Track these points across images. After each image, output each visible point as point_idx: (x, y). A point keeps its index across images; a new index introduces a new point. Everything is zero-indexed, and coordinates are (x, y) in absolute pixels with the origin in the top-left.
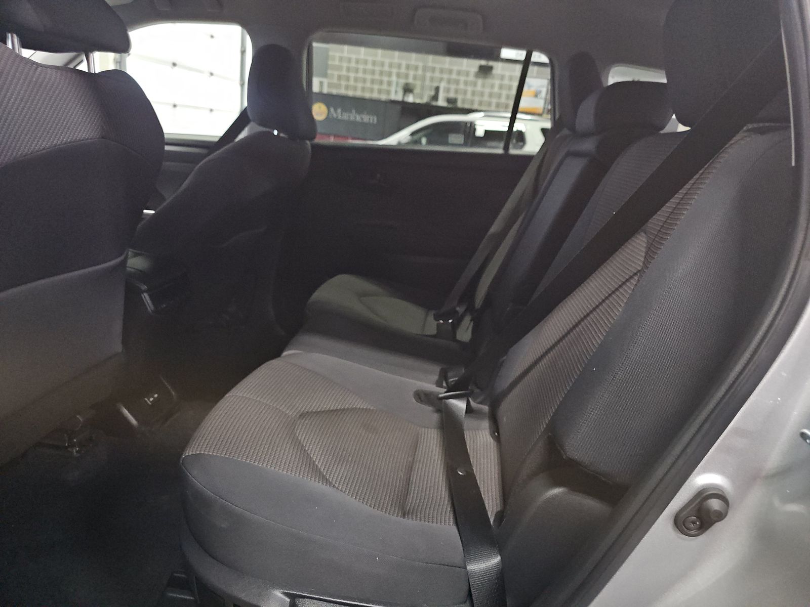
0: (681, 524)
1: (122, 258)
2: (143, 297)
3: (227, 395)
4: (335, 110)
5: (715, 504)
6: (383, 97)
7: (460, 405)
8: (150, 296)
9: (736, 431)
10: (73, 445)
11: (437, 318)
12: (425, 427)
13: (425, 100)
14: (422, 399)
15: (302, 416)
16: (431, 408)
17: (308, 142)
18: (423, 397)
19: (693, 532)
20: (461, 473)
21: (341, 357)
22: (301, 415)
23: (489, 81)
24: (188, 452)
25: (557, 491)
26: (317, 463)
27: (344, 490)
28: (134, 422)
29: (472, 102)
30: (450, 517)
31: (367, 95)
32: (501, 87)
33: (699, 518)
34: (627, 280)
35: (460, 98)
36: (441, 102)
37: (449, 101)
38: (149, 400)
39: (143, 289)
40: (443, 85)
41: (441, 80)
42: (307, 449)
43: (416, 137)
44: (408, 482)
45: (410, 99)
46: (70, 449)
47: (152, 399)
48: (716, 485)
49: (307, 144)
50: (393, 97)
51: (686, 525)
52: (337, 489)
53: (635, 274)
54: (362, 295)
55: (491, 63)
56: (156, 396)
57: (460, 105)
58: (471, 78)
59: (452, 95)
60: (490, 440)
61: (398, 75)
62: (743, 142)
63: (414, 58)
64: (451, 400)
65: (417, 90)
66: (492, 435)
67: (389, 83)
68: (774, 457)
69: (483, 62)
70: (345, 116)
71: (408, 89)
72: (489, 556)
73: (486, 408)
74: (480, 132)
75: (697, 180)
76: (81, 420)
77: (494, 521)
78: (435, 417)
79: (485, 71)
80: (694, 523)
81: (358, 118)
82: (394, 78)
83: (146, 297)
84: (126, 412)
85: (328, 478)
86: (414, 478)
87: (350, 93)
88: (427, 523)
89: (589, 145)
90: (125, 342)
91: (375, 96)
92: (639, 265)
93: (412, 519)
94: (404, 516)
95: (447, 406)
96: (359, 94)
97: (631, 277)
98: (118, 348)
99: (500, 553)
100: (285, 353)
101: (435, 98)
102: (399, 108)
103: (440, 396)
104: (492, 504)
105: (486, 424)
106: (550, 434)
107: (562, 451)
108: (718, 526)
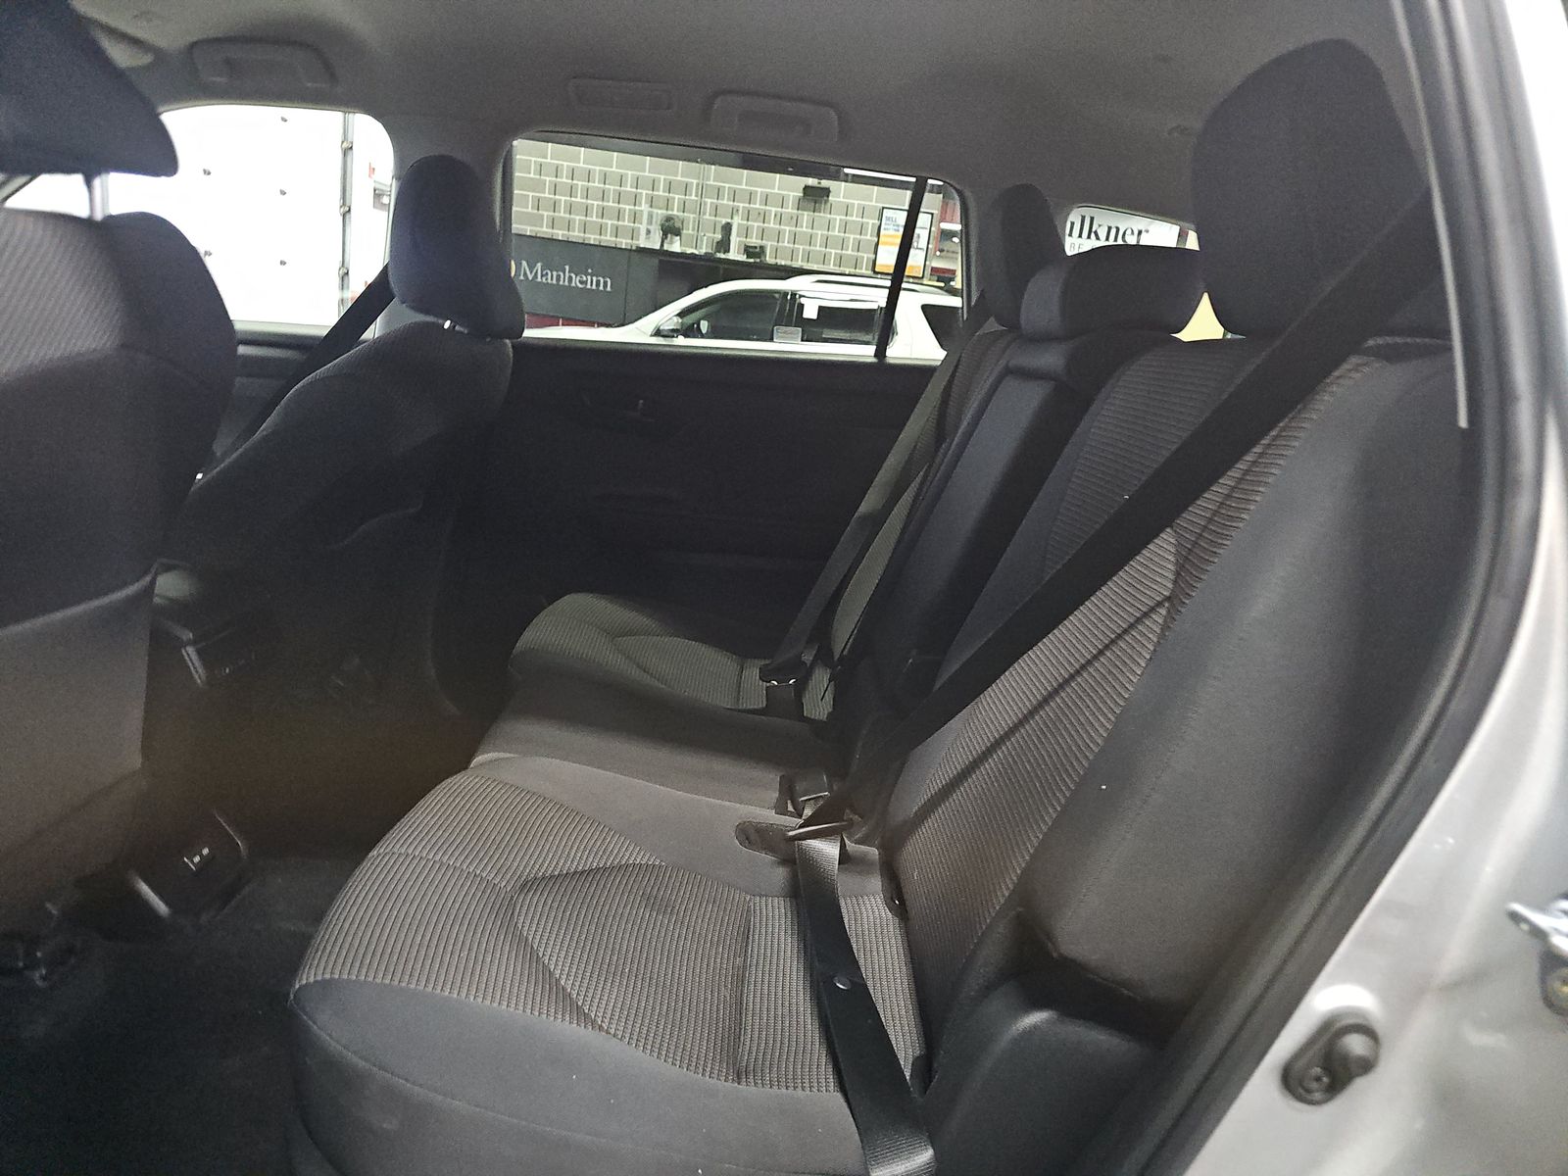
0: (1294, 1082)
1: (148, 579)
2: (185, 654)
3: (374, 853)
4: (531, 267)
5: (1356, 1044)
6: (624, 243)
7: (827, 850)
8: (199, 652)
9: (1385, 906)
10: (33, 965)
11: (765, 676)
12: (761, 896)
13: (703, 250)
14: (752, 838)
15: (526, 886)
16: (770, 858)
17: (508, 341)
18: (754, 836)
19: (1317, 1096)
20: (841, 986)
21: (590, 764)
22: (524, 886)
23: (822, 216)
24: (308, 977)
25: (1036, 1018)
26: (563, 983)
27: (620, 1034)
28: (162, 908)
29: (793, 254)
30: (827, 1074)
31: (592, 238)
32: (845, 227)
33: (1328, 1068)
34: (1146, 615)
35: (769, 245)
36: (735, 254)
37: (749, 251)
38: (192, 862)
39: (184, 638)
40: (737, 222)
41: (734, 212)
42: (541, 955)
43: (690, 319)
44: (739, 1006)
45: (675, 246)
46: (26, 973)
47: (197, 859)
48: (1359, 1009)
49: (505, 344)
50: (643, 243)
51: (1305, 1084)
52: (608, 1032)
53: (1159, 604)
54: (615, 634)
55: (825, 183)
56: (206, 851)
57: (769, 259)
58: (790, 210)
59: (754, 241)
60: (886, 914)
61: (651, 202)
62: (1357, 375)
63: (681, 170)
64: (809, 841)
65: (687, 232)
66: (889, 902)
67: (635, 217)
68: (1456, 952)
69: (811, 181)
70: (551, 278)
71: (670, 229)
72: (912, 1151)
73: (873, 852)
74: (810, 312)
75: (1274, 440)
76: (54, 912)
77: (911, 1075)
78: (780, 875)
79: (815, 197)
80: (1318, 1079)
81: (576, 282)
82: (644, 207)
83: (190, 653)
84: (144, 888)
85: (586, 1011)
86: (750, 999)
87: (560, 234)
88: (784, 1090)
89: (1050, 359)
90: (146, 749)
91: (608, 239)
92: (1166, 587)
93: (756, 1084)
94: (738, 1077)
95: (803, 852)
96: (576, 235)
97: (1152, 609)
98: (135, 761)
99: (931, 1142)
100: (479, 759)
101: (724, 245)
102: (655, 262)
103: (791, 833)
104: (905, 1042)
105: (876, 883)
106: (1020, 909)
107: (1050, 944)
108: (1360, 1084)
